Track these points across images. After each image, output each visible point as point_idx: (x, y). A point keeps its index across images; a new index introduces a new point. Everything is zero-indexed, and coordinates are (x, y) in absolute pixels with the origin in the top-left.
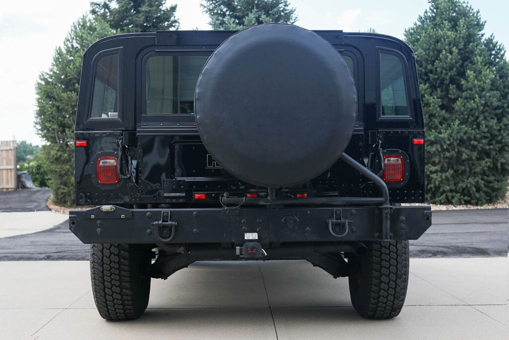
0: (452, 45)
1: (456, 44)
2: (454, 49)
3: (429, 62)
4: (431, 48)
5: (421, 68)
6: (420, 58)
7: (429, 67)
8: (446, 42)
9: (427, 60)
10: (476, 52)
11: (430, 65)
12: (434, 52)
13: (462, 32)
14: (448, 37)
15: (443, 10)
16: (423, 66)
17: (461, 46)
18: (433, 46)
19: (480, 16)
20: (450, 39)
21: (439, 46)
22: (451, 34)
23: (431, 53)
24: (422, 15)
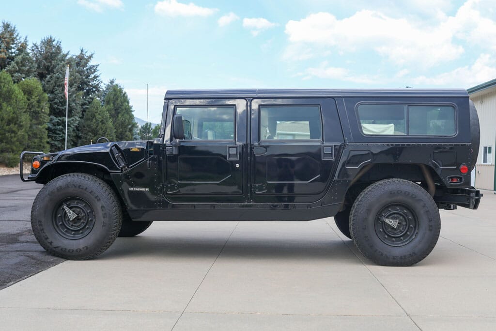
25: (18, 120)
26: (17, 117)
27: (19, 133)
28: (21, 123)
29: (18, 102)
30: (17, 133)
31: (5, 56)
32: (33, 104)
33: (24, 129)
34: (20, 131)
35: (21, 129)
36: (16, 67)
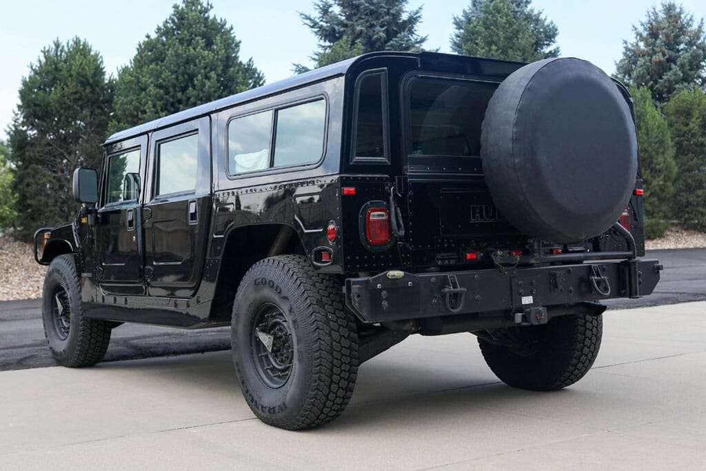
0: (209, 69)
1: (214, 67)
2: (213, 74)
3: (178, 89)
4: (181, 70)
5: (167, 97)
6: (166, 82)
7: (179, 95)
8: (202, 64)
9: (174, 86)
10: (239, 80)
11: (180, 93)
12: (183, 76)
13: (220, 52)
14: (203, 58)
15: (192, 22)
16: (171, 94)
17: (220, 70)
18: (182, 68)
19: (233, 33)
20: (207, 61)
21: (191, 69)
22: (208, 54)
23: (180, 77)
24: (161, 25)
25: (653, 162)
26: (651, 158)
27: (654, 183)
28: (657, 167)
29: (650, 133)
30: (651, 184)
31: (662, 59)
32: (693, 131)
33: (663, 176)
34: (657, 179)
35: (659, 177)
36: (679, 73)
